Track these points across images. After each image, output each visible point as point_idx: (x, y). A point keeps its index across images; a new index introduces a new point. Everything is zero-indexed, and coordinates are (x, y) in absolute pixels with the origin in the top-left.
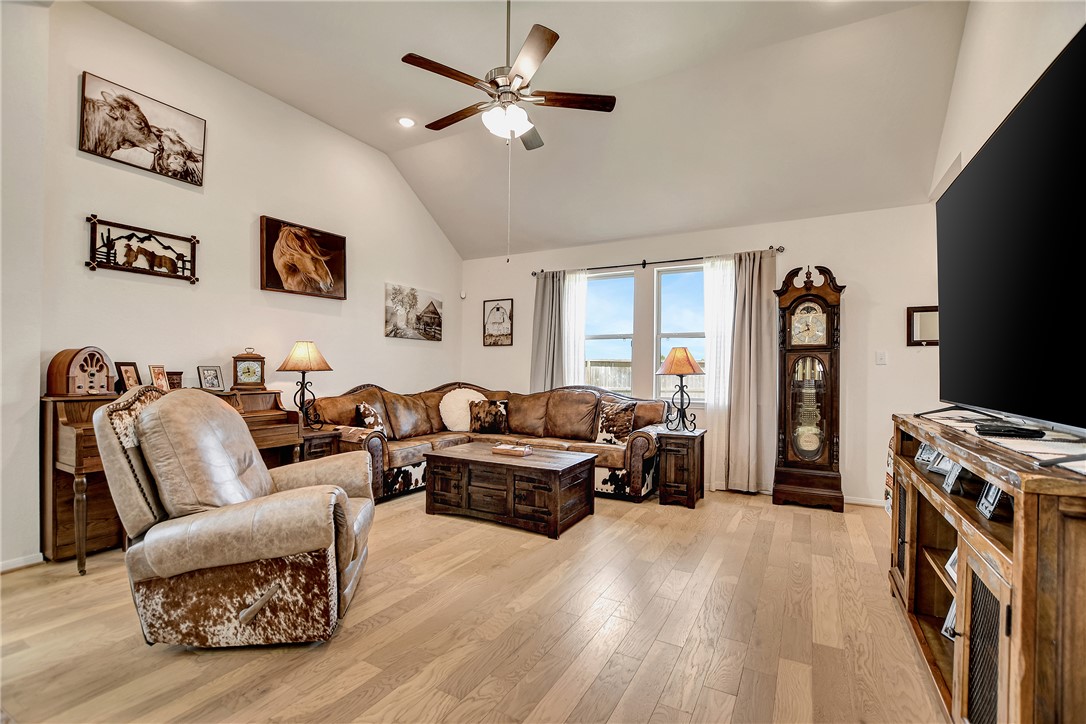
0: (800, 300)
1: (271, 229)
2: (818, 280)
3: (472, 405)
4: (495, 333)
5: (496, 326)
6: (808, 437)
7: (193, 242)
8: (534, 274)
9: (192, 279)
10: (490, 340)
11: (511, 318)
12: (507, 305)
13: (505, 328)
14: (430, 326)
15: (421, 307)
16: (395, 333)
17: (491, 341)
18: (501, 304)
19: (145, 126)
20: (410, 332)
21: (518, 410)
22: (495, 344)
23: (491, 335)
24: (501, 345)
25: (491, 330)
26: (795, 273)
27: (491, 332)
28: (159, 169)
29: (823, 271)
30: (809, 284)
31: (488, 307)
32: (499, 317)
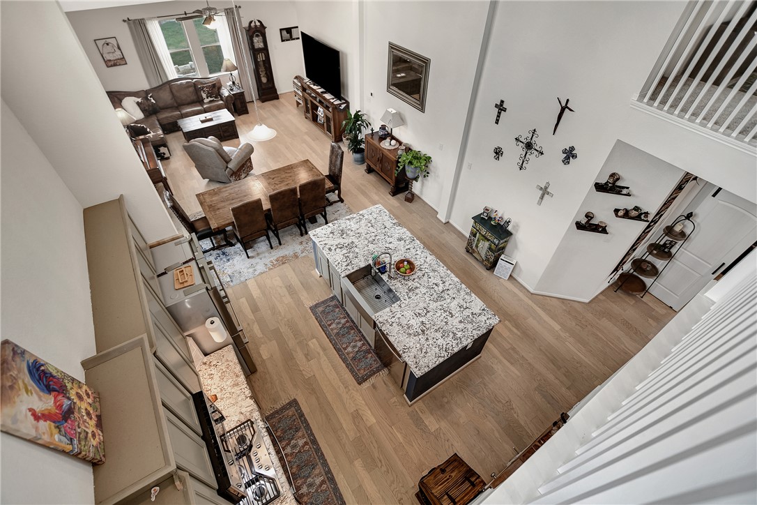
0: (254, 33)
2: (258, 24)
3: (138, 105)
4: (112, 59)
5: (111, 55)
6: (264, 80)
8: (124, 21)
10: (110, 64)
11: (119, 48)
12: (113, 41)
13: (117, 55)
18: (108, 41)
22: (115, 65)
23: (110, 60)
24: (120, 65)
25: (108, 57)
26: (251, 22)
27: (108, 59)
29: (259, 21)
30: (256, 26)
31: (100, 43)
32: (109, 48)
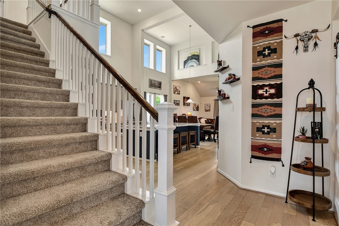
1: (184, 98)
3: (205, 121)
7: (179, 101)
8: (214, 100)
9: (179, 105)
11: (210, 107)
12: (209, 105)
13: (209, 109)
14: (197, 109)
15: (197, 106)
16: (194, 110)
17: (206, 111)
19: (177, 90)
20: (196, 110)
21: (212, 121)
22: (207, 111)
25: (206, 109)
28: (178, 94)
31: (206, 105)
32: (207, 107)
